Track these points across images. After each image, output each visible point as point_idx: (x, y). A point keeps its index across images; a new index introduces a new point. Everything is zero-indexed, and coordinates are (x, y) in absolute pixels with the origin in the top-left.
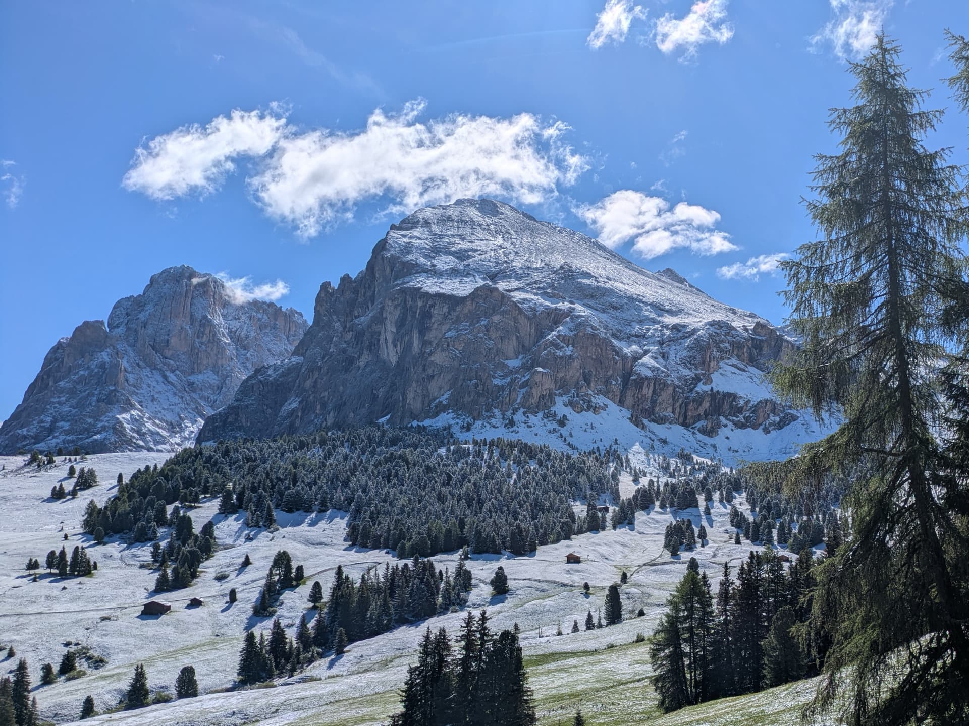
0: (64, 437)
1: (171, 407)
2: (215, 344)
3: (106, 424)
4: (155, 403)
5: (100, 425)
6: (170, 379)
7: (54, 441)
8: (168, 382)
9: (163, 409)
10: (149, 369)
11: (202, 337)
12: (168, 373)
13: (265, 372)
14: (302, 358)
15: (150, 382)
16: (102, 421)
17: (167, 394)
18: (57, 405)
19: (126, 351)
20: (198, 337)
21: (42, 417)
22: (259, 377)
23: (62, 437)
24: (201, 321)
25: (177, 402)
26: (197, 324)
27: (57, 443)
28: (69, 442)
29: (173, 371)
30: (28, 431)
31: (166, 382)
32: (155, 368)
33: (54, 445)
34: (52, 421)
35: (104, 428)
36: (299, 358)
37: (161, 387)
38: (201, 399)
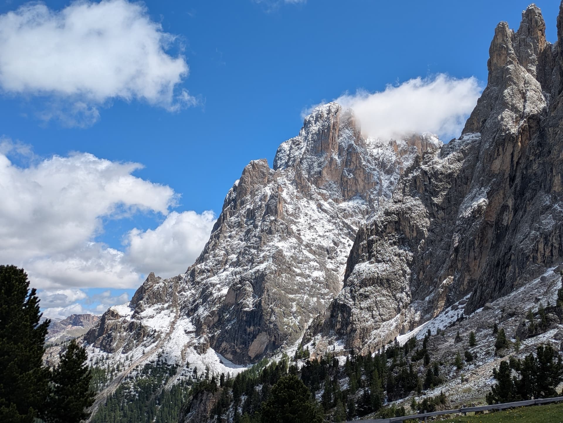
0: (233, 269)
1: (327, 234)
2: (362, 170)
3: (268, 253)
4: (312, 231)
5: (262, 255)
6: (324, 207)
7: (225, 273)
8: (323, 210)
9: (320, 236)
10: (305, 199)
11: (350, 165)
12: (322, 202)
13: (430, 159)
14: (479, 134)
15: (306, 212)
16: (263, 251)
17: (322, 221)
18: (228, 239)
19: (285, 184)
20: (346, 166)
21: (216, 251)
22: (423, 167)
23: (232, 269)
24: (348, 150)
25: (331, 228)
26: (344, 153)
27: (227, 276)
28: (236, 273)
29: (326, 200)
30: (206, 265)
31: (320, 210)
32: (312, 199)
33: (224, 277)
34: (225, 255)
35: (265, 258)
36: (474, 135)
37: (316, 215)
38: (352, 224)
